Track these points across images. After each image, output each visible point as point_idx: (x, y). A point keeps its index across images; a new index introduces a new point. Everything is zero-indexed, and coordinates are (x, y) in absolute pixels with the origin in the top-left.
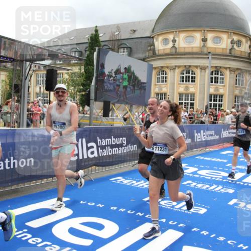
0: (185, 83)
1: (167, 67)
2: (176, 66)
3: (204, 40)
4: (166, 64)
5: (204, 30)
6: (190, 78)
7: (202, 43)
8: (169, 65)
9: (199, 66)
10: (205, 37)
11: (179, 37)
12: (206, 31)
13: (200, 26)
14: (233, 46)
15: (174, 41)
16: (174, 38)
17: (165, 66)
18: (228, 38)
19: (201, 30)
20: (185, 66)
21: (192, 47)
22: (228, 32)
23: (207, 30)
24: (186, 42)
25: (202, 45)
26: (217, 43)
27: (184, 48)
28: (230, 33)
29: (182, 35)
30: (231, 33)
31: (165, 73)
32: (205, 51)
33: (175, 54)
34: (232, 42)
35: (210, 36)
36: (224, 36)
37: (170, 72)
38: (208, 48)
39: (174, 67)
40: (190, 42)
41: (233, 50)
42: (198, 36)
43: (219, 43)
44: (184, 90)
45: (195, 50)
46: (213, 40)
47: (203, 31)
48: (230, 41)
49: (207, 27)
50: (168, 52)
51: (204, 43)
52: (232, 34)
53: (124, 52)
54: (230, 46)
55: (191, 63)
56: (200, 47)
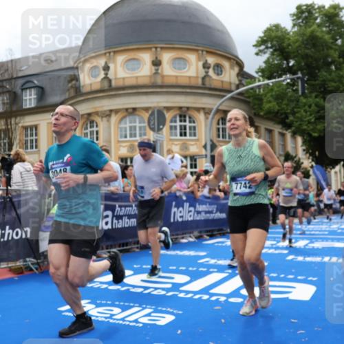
0: (128, 138)
1: (97, 113)
2: (111, 111)
3: (157, 63)
4: (95, 108)
5: (156, 48)
6: (138, 129)
7: (153, 68)
8: (100, 109)
9: (150, 108)
10: (156, 58)
11: (114, 62)
12: (159, 49)
13: (149, 41)
14: (207, 72)
15: (106, 68)
16: (106, 63)
17: (93, 113)
18: (199, 59)
19: (150, 48)
20: (127, 110)
21: (137, 77)
22: (197, 50)
23: (162, 48)
24: (128, 69)
25: (154, 71)
26: (180, 69)
27: (124, 79)
28: (200, 52)
29: (121, 58)
30: (202, 51)
31: (95, 124)
32: (159, 81)
33: (109, 89)
34: (206, 66)
35: (166, 57)
36: (192, 57)
37: (102, 121)
38: (163, 77)
39: (108, 113)
40: (133, 69)
41: (207, 79)
42: (147, 57)
43: (184, 68)
44: (128, 151)
45: (141, 82)
46: (173, 64)
47: (154, 49)
48: (201, 64)
49: (161, 41)
50: (97, 87)
51: (156, 68)
52: (204, 53)
53: (30, 95)
54: (202, 73)
55: (136, 103)
56: (150, 77)
